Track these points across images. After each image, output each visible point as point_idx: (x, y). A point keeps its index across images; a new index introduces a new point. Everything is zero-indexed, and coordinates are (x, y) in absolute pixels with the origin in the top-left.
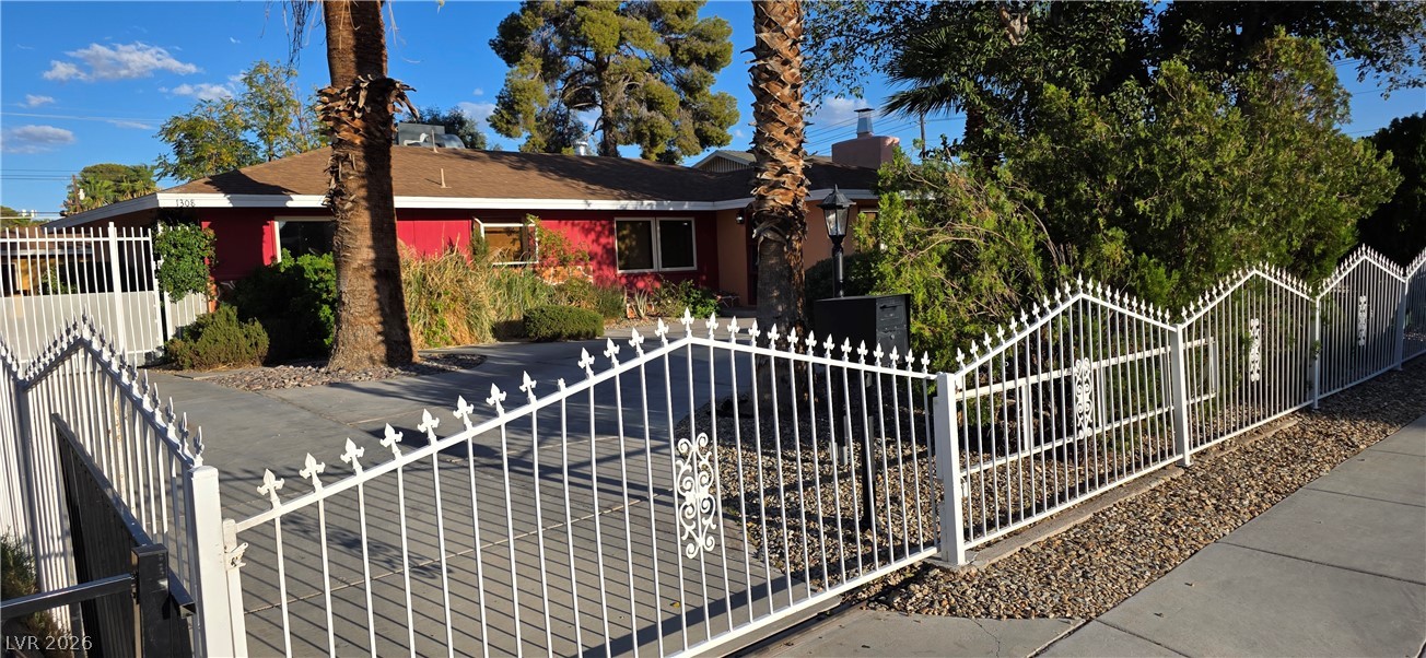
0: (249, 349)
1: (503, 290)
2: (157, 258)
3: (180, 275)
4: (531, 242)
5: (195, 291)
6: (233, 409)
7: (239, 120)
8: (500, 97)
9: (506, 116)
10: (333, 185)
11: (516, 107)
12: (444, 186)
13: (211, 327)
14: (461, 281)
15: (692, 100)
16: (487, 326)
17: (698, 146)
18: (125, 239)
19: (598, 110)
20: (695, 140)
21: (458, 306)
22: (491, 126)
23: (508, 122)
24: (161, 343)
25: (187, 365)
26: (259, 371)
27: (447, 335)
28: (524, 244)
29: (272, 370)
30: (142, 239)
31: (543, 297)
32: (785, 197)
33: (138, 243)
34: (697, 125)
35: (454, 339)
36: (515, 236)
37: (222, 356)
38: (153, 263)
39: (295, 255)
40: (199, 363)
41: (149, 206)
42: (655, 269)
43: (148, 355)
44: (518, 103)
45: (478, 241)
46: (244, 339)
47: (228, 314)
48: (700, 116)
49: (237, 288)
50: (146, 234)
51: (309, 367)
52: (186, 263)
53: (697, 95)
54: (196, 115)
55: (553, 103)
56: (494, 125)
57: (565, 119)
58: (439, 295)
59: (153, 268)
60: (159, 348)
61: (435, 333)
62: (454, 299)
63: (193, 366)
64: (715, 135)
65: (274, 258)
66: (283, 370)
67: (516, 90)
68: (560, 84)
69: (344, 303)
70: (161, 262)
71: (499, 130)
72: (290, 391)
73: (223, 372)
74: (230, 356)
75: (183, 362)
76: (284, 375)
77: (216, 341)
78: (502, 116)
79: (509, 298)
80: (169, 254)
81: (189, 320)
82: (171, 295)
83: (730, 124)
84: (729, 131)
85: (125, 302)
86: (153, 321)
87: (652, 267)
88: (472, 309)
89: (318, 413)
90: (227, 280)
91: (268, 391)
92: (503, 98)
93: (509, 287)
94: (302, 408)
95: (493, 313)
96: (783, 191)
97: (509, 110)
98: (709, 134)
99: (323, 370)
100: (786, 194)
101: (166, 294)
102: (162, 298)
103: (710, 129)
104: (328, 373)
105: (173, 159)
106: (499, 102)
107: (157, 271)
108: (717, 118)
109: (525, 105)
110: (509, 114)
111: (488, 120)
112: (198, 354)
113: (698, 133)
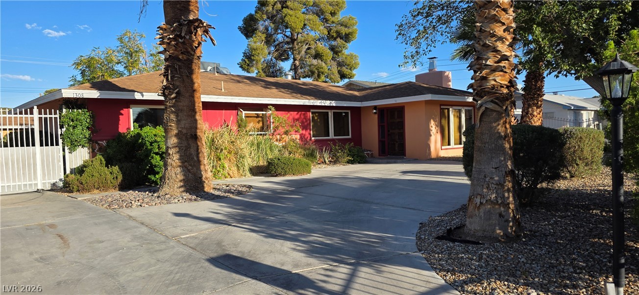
0: (112, 181)
1: (256, 148)
2: (62, 127)
3: (75, 137)
4: (268, 122)
5: (83, 146)
6: (96, 224)
7: (115, 60)
8: (244, 53)
9: (247, 62)
10: (165, 83)
11: (252, 57)
12: (223, 90)
13: (90, 168)
14: (234, 142)
15: (337, 56)
16: (247, 168)
17: (340, 79)
18: (43, 116)
19: (291, 61)
20: (338, 76)
21: (232, 156)
22: (240, 67)
23: (248, 65)
24: (62, 177)
25: (75, 190)
26: (117, 194)
27: (226, 172)
28: (265, 123)
29: (125, 193)
30: (53, 116)
31: (276, 152)
32: (503, 78)
33: (51, 118)
34: (339, 68)
35: (229, 174)
36: (260, 119)
37: (96, 185)
38: (59, 130)
39: (141, 127)
40: (83, 188)
41: (58, 97)
42: (330, 137)
43: (54, 184)
44: (253, 56)
45: (241, 121)
46: (110, 175)
47: (101, 160)
48: (340, 64)
49: (107, 145)
50: (55, 113)
51: (147, 192)
52: (78, 131)
53: (340, 54)
54: (92, 56)
55: (269, 57)
56: (241, 67)
57: (274, 66)
58: (222, 150)
59: (59, 133)
60: (61, 180)
61: (219, 171)
62: (230, 152)
63: (78, 191)
64: (348, 73)
65: (129, 128)
66: (131, 194)
67: (253, 49)
68: (272, 49)
69: (169, 154)
70: (64, 130)
71: (244, 69)
72: (135, 212)
73: (96, 195)
74: (101, 185)
75: (73, 188)
76: (132, 198)
77: (93, 176)
78: (246, 62)
79: (258, 152)
80: (68, 125)
81: (78, 163)
82: (69, 149)
83: (354, 68)
84: (354, 72)
85: (42, 152)
86: (58, 163)
87: (329, 136)
88: (239, 157)
89: (153, 229)
90: (102, 140)
91: (121, 210)
92: (246, 53)
93: (258, 145)
94: (142, 224)
95: (250, 160)
96: (501, 73)
97: (249, 59)
98: (345, 73)
99: (155, 195)
100: (504, 76)
101: (66, 148)
102: (64, 150)
103: (345, 70)
104: (158, 197)
105: (79, 78)
106: (244, 55)
107: (61, 135)
108: (348, 65)
109: (257, 57)
110: (248, 61)
111: (238, 64)
112: (82, 184)
113: (339, 72)
